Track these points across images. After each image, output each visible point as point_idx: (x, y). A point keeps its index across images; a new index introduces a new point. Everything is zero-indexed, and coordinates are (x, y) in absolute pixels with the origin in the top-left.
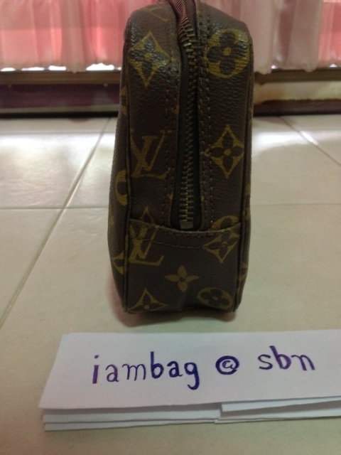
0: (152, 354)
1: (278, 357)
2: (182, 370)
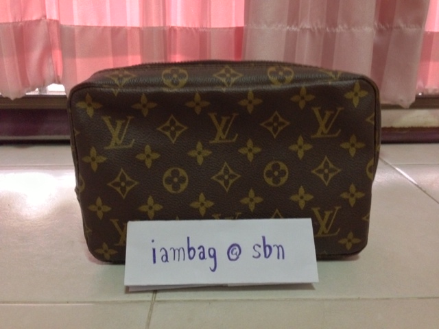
2: (207, 255)
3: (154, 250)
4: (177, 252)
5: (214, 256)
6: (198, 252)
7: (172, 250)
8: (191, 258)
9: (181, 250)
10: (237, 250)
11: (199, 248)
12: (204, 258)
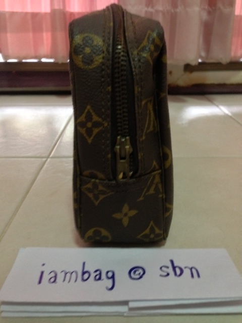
0: (84, 264)
1: (174, 268)
2: (104, 276)
3: (42, 273)
4: (68, 275)
5: (113, 277)
6: (93, 275)
7: (63, 273)
8: (84, 280)
9: (74, 274)
10: (141, 271)
11: (96, 271)
12: (100, 279)
